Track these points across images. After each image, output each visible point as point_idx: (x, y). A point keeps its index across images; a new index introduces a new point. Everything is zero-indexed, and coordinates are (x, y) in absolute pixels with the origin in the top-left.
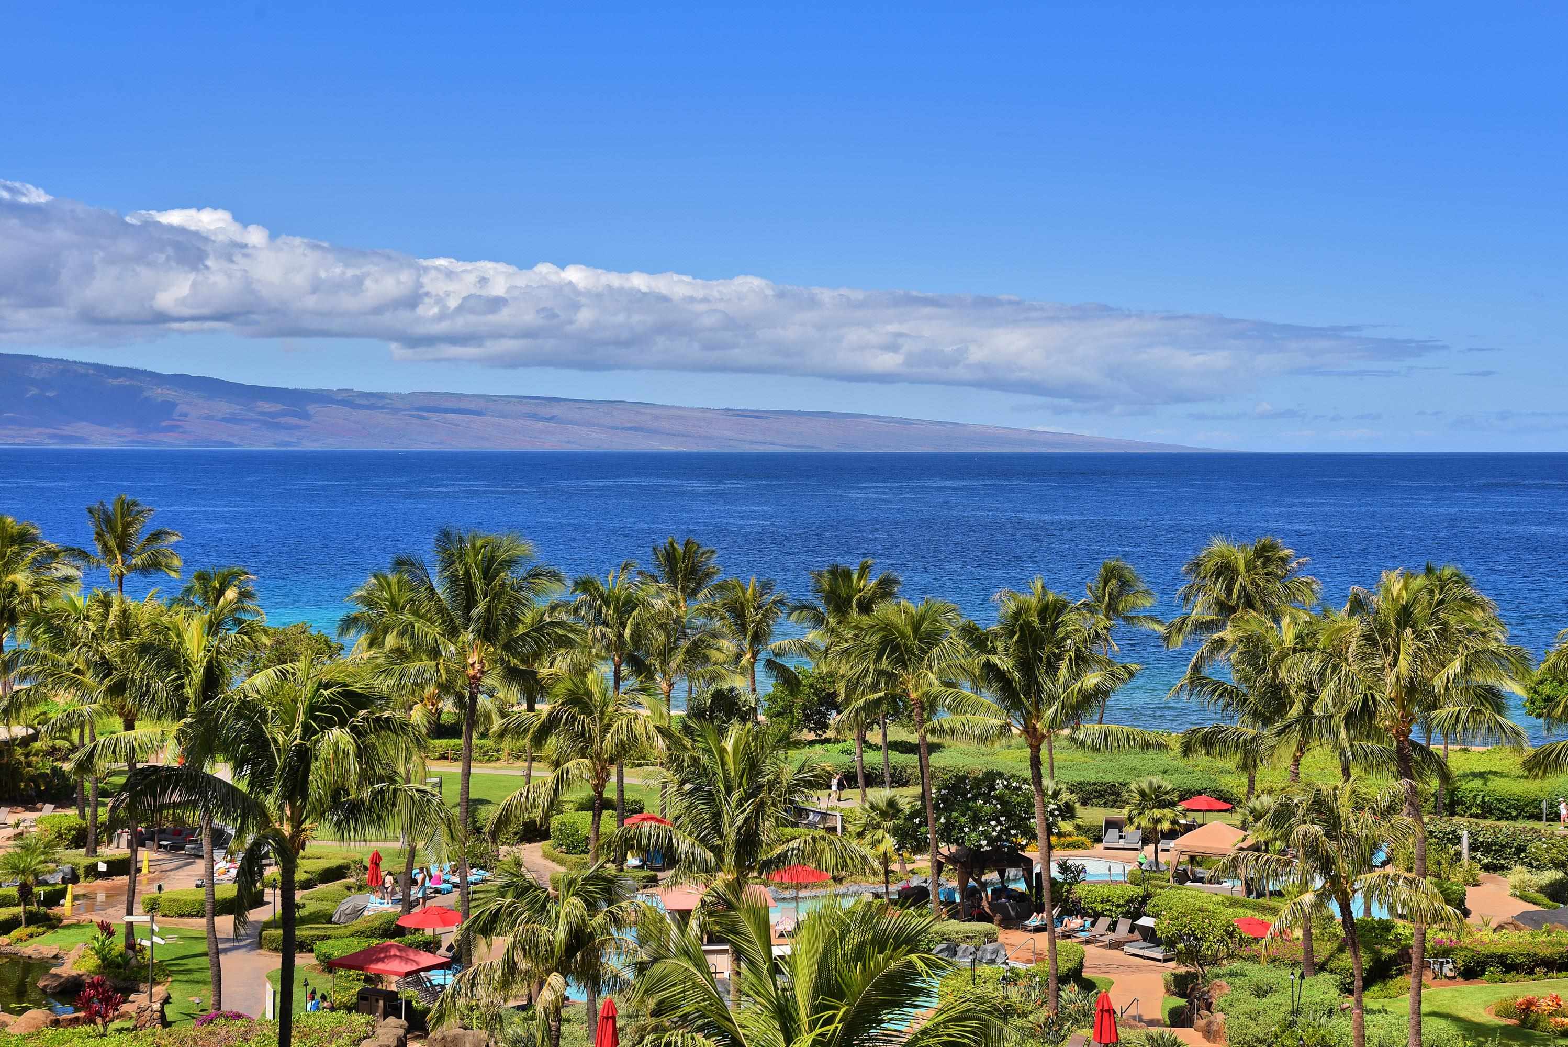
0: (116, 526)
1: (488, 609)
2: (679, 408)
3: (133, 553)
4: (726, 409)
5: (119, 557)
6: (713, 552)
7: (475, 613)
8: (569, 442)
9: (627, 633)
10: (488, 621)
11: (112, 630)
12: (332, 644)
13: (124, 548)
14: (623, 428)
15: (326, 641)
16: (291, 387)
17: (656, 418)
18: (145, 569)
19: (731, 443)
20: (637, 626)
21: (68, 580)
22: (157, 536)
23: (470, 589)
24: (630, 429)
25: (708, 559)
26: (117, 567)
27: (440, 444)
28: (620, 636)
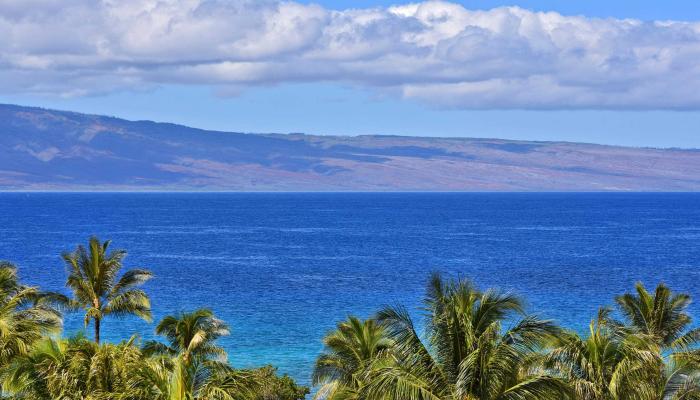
0: (94, 270)
1: (478, 361)
2: (620, 148)
3: (109, 296)
4: (673, 149)
5: (96, 301)
6: (687, 297)
7: (464, 364)
8: (511, 183)
9: (613, 386)
10: (477, 374)
11: (94, 379)
12: (298, 388)
13: (100, 290)
14: (565, 169)
15: (291, 384)
16: (246, 132)
17: (598, 158)
18: (119, 310)
19: (679, 183)
20: (623, 381)
21: (50, 323)
22: (128, 279)
23: (460, 338)
24: (572, 169)
25: (681, 305)
26: (92, 309)
27: (387, 185)
28: (605, 390)
